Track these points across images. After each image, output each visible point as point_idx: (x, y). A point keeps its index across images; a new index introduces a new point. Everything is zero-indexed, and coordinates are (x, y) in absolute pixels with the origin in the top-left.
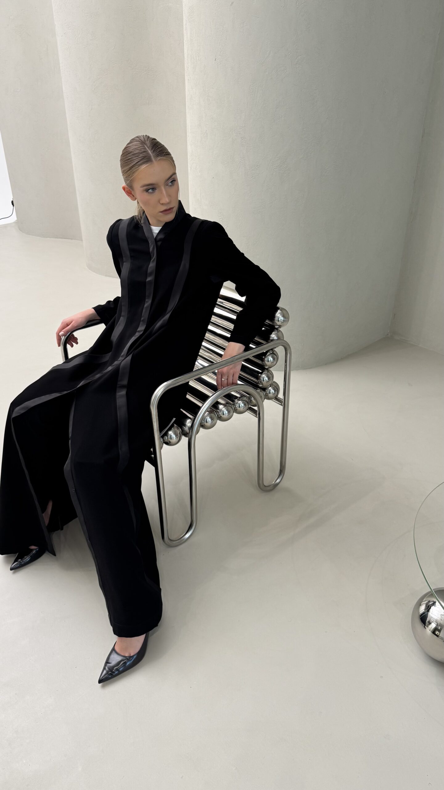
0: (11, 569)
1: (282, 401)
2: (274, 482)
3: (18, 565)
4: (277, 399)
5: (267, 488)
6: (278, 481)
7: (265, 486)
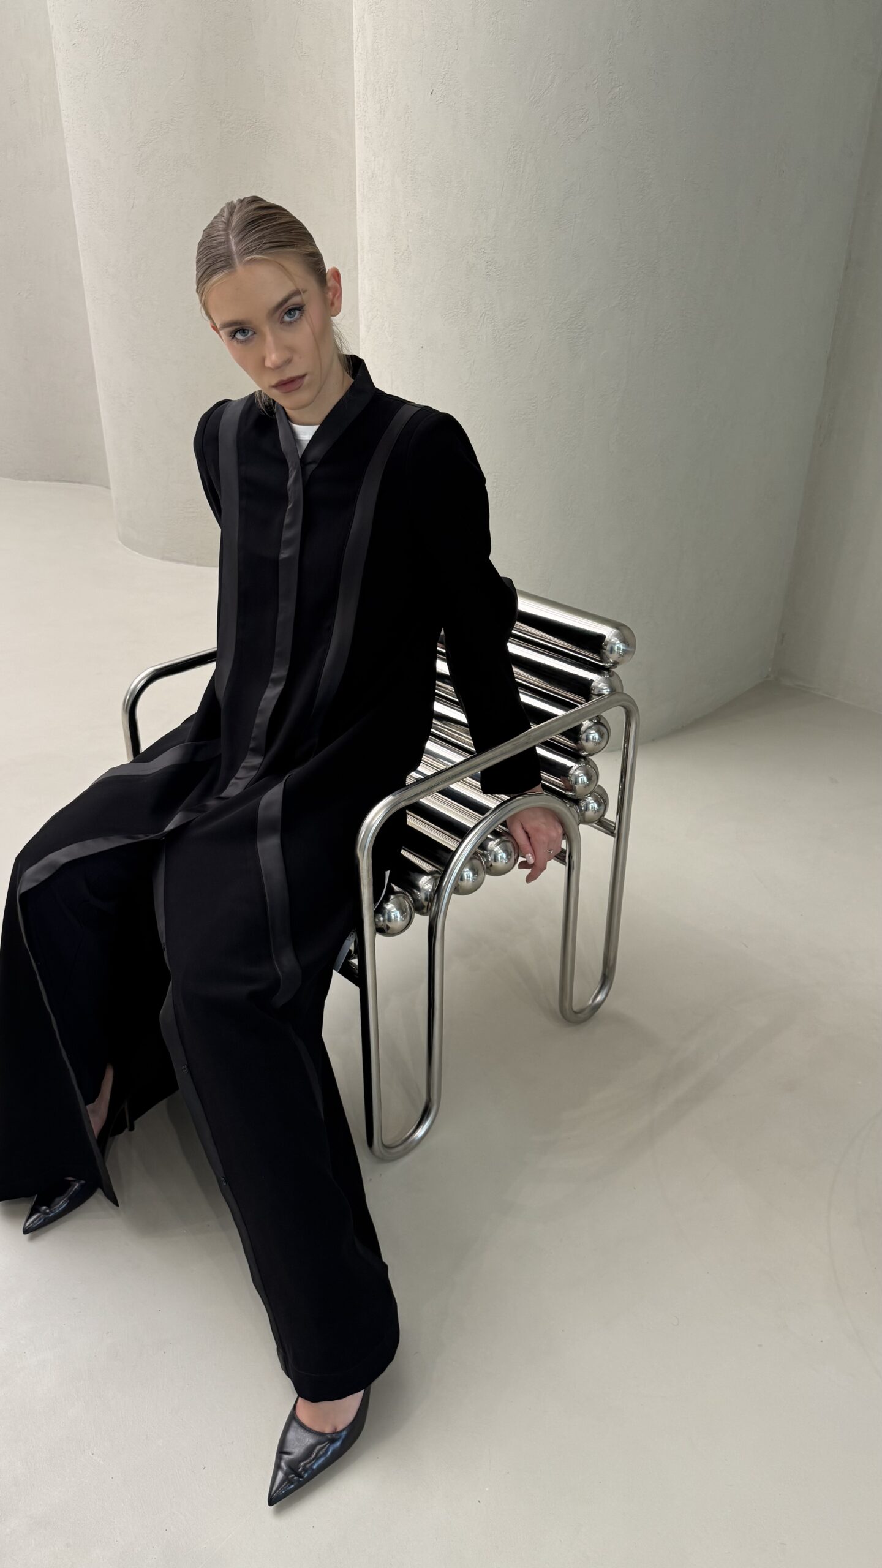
0: (26, 1231)
1: (615, 827)
2: (590, 1002)
3: (42, 1221)
4: (602, 824)
5: (580, 1015)
6: (599, 998)
7: (575, 1013)
